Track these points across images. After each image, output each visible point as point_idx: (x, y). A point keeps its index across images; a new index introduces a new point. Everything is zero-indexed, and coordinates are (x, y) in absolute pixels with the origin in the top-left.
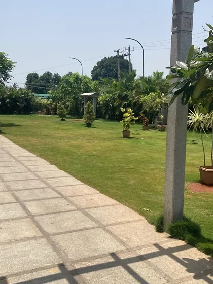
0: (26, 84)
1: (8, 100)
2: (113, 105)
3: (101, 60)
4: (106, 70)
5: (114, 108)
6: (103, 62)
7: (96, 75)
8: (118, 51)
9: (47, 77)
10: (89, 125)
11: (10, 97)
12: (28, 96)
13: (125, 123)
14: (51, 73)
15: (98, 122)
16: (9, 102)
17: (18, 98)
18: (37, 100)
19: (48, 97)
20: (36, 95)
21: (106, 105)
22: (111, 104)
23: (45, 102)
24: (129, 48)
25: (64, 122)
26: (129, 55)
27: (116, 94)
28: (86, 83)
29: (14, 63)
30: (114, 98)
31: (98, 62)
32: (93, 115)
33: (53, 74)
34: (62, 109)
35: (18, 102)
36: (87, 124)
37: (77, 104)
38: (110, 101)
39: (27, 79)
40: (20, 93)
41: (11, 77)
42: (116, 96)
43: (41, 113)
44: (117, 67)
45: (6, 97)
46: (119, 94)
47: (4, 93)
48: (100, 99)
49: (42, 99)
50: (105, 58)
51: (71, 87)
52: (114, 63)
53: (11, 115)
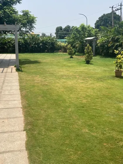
0: (55, 34)
1: (41, 44)
2: (107, 46)
3: (101, 16)
4: (104, 22)
5: (108, 48)
6: (102, 17)
7: (98, 25)
8: (112, 7)
9: (68, 29)
10: (88, 62)
11: (42, 42)
12: (53, 41)
13: (118, 64)
14: (70, 26)
15: (96, 59)
16: (42, 45)
17: (47, 43)
18: (59, 43)
19: (66, 41)
20: (58, 40)
21: (103, 46)
22: (106, 45)
23: (63, 45)
24: (121, 4)
25: (72, 59)
26: (121, 9)
27: (110, 38)
28: (90, 31)
29: (36, 18)
30: (108, 40)
31: (100, 17)
32: (91, 54)
33: (71, 27)
34: (71, 49)
35: (47, 45)
36: (87, 61)
37: (83, 45)
38: (106, 43)
39: (56, 31)
40: (48, 39)
41: (34, 28)
42: (110, 40)
43: (61, 52)
44: (112, 20)
45: (40, 42)
46: (112, 38)
47: (39, 39)
48: (98, 41)
49: (62, 43)
50: (104, 15)
51: (79, 34)
52: (110, 17)
53: (42, 54)
